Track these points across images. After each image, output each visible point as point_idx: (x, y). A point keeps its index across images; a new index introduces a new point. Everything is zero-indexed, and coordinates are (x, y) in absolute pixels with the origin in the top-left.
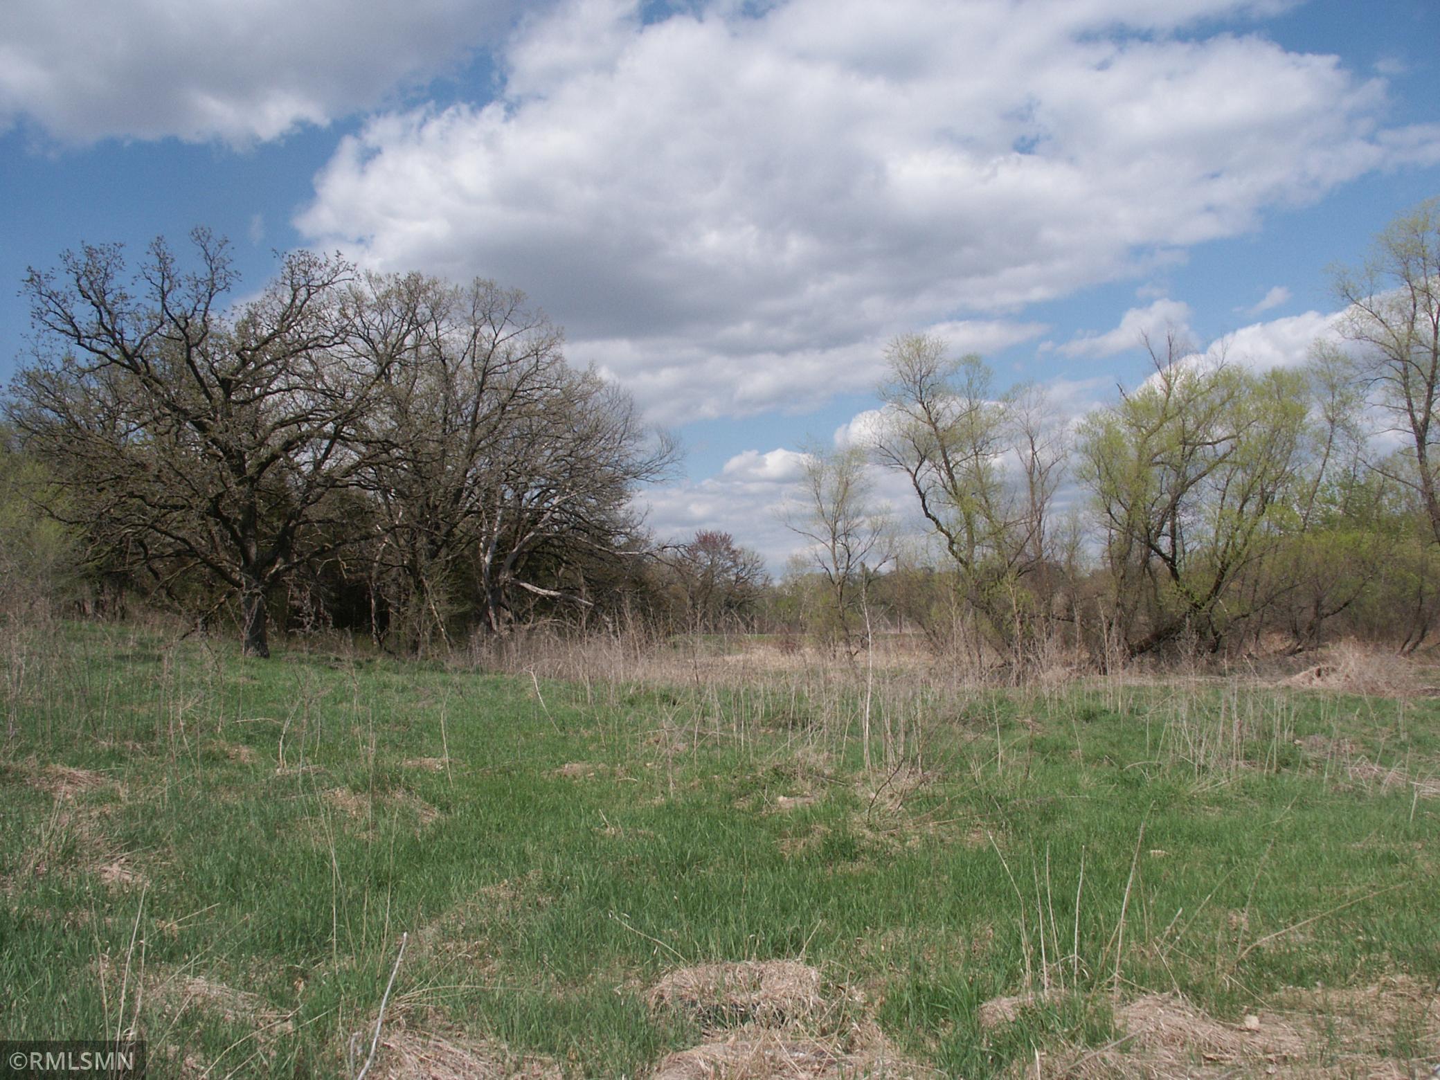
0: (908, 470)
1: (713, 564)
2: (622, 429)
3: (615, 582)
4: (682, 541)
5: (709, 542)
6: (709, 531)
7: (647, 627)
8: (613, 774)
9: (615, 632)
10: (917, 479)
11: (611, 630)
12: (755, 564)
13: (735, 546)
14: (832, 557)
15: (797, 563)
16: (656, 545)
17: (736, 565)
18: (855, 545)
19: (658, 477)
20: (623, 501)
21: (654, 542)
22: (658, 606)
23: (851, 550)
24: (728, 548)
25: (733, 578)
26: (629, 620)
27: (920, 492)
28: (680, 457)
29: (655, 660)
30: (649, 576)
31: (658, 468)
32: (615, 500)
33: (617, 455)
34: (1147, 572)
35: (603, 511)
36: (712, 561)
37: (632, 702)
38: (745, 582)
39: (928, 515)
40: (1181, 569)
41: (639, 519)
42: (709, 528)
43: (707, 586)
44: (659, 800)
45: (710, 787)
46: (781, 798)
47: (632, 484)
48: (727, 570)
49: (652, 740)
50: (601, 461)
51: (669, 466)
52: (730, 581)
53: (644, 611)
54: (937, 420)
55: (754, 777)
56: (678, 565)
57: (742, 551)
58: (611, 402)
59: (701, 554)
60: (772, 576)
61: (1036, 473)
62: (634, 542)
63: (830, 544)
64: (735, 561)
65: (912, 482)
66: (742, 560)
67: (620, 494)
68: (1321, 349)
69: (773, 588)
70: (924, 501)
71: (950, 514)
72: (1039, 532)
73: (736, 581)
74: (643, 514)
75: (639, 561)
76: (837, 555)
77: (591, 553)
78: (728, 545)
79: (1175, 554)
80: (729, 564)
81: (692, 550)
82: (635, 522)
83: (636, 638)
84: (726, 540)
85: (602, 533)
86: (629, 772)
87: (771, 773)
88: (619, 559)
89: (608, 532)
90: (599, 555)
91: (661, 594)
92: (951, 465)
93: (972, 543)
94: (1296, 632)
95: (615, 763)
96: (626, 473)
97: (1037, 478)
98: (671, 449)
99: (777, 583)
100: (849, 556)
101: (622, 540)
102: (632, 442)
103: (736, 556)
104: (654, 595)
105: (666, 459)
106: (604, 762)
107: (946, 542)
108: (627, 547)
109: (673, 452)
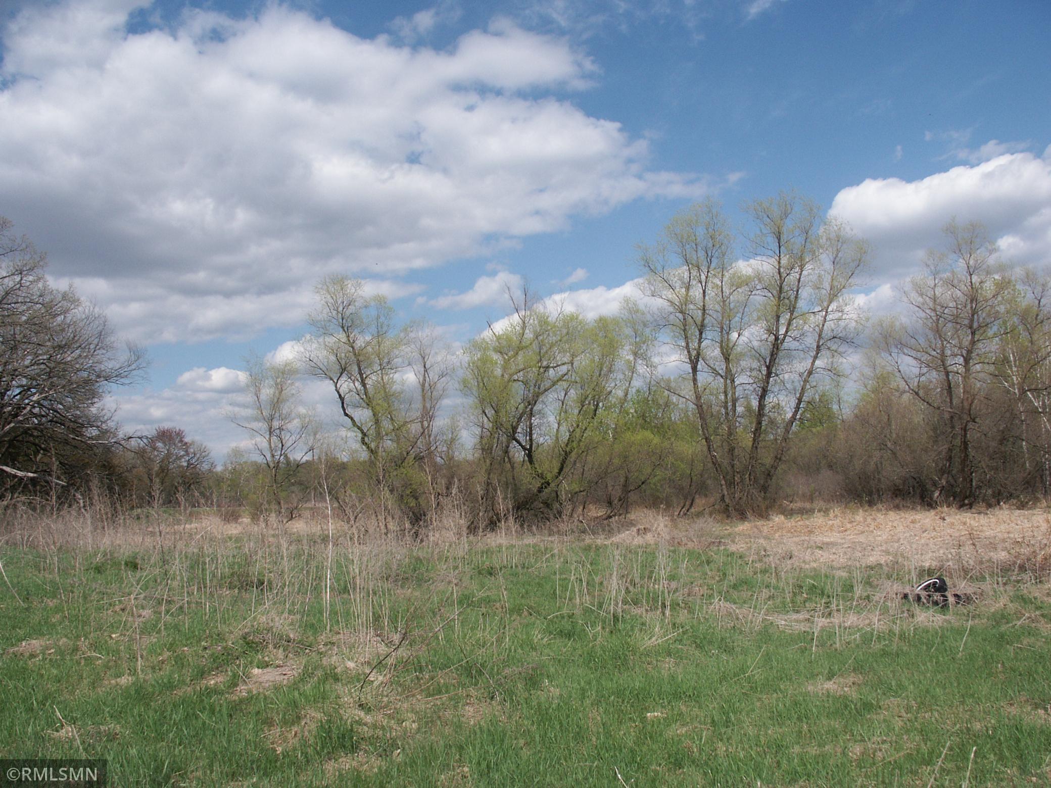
0: (331, 379)
1: (169, 455)
2: (96, 341)
3: (85, 466)
4: (146, 433)
5: (166, 436)
6: (166, 428)
7: (113, 504)
8: (76, 649)
9: (84, 506)
10: (338, 386)
11: (82, 505)
12: (203, 453)
13: (186, 440)
14: (268, 446)
15: (237, 452)
16: (123, 436)
17: (187, 454)
18: (287, 438)
19: (126, 381)
20: (96, 400)
21: (121, 435)
22: (123, 486)
23: (284, 442)
24: (181, 441)
25: (185, 464)
26: (96, 497)
27: (340, 395)
28: (145, 365)
29: (121, 530)
30: (116, 462)
31: (126, 374)
32: (88, 399)
33: (91, 362)
34: (506, 459)
35: (78, 408)
36: (168, 450)
37: (99, 570)
38: (195, 467)
39: (346, 415)
40: (535, 456)
41: (109, 415)
42: (166, 426)
43: (164, 471)
44: (125, 680)
45: (180, 662)
46: (256, 671)
47: (104, 385)
48: (179, 458)
49: (117, 608)
50: (77, 366)
51: (134, 373)
52: (182, 466)
53: (111, 489)
54: (354, 342)
55: (225, 648)
56: (141, 453)
57: (193, 443)
58: (87, 318)
59: (159, 445)
60: (215, 463)
61: (427, 385)
62: (104, 433)
63: (267, 437)
64: (187, 451)
65: (334, 388)
66: (192, 450)
67: (93, 395)
68: (627, 305)
69: (216, 473)
70: (343, 403)
71: (363, 415)
72: (428, 431)
73: (188, 467)
74: (113, 411)
75: (107, 449)
76: (273, 446)
77: (66, 442)
78: (181, 438)
79: (531, 446)
80: (182, 453)
81: (152, 441)
82: (106, 418)
83: (103, 512)
84: (180, 434)
85: (77, 426)
86: (94, 646)
87: (241, 642)
88: (91, 447)
89: (83, 426)
90: (73, 444)
91: (126, 477)
92: (364, 376)
93: (379, 436)
94: (610, 503)
95: (78, 637)
96: (99, 376)
97: (427, 390)
98: (138, 358)
99: (219, 469)
100: (283, 446)
101: (94, 432)
102: (104, 352)
103: (188, 447)
104: (120, 476)
105: (133, 367)
106: (66, 636)
107: (360, 435)
108: (98, 437)
109: (140, 361)
